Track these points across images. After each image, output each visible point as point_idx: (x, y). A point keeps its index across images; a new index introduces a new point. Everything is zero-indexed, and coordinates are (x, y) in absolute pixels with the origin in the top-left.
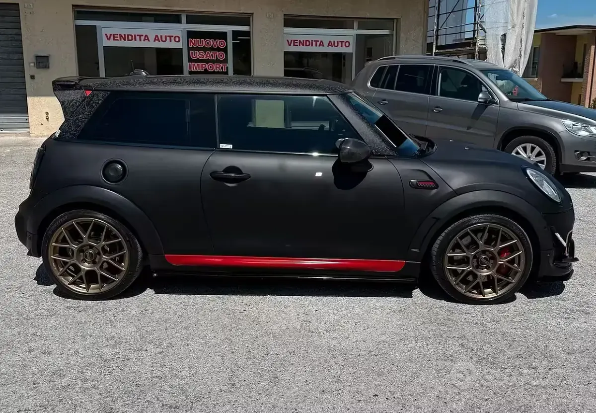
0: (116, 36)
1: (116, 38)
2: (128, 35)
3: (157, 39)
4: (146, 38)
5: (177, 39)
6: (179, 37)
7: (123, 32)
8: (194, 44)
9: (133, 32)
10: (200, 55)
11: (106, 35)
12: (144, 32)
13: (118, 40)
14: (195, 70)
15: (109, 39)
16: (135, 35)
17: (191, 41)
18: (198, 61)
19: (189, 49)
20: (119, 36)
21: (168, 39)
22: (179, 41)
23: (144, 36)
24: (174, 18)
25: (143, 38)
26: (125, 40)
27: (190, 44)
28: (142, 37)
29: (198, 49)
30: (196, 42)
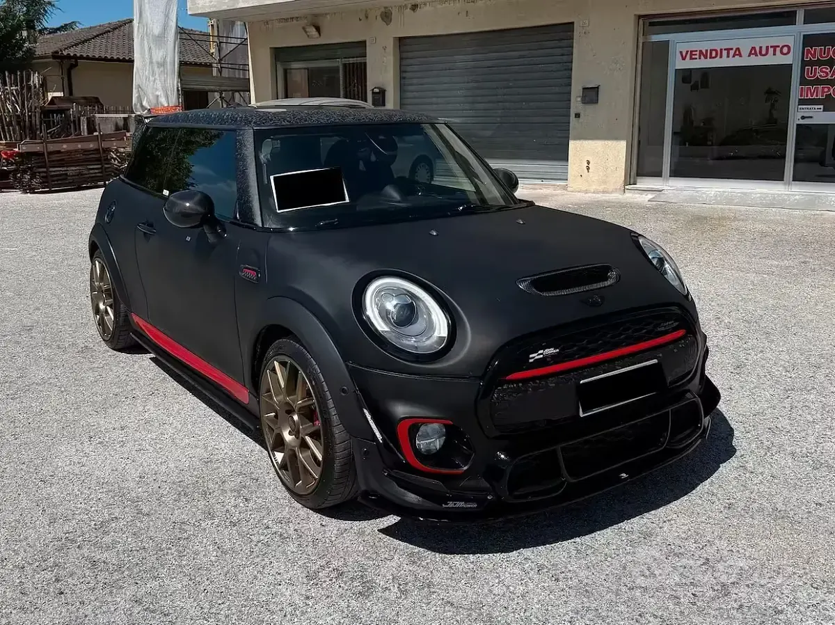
0: (694, 53)
1: (693, 57)
2: (711, 51)
3: (753, 52)
4: (737, 53)
5: (785, 50)
6: (789, 47)
7: (705, 46)
8: (814, 56)
9: (718, 45)
10: (820, 72)
11: (681, 52)
12: (733, 44)
13: (696, 59)
14: (809, 97)
15: (684, 59)
16: (721, 50)
17: (809, 52)
18: (818, 82)
19: (804, 64)
20: (698, 53)
21: (771, 50)
22: (788, 52)
23: (734, 49)
24: (784, 17)
25: (732, 53)
26: (706, 58)
27: (807, 55)
28: (731, 51)
29: (819, 63)
30: (817, 52)
